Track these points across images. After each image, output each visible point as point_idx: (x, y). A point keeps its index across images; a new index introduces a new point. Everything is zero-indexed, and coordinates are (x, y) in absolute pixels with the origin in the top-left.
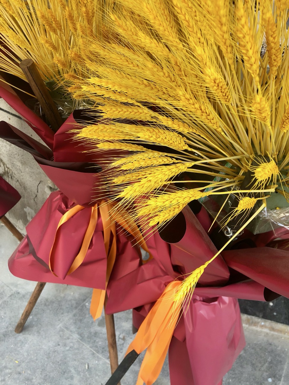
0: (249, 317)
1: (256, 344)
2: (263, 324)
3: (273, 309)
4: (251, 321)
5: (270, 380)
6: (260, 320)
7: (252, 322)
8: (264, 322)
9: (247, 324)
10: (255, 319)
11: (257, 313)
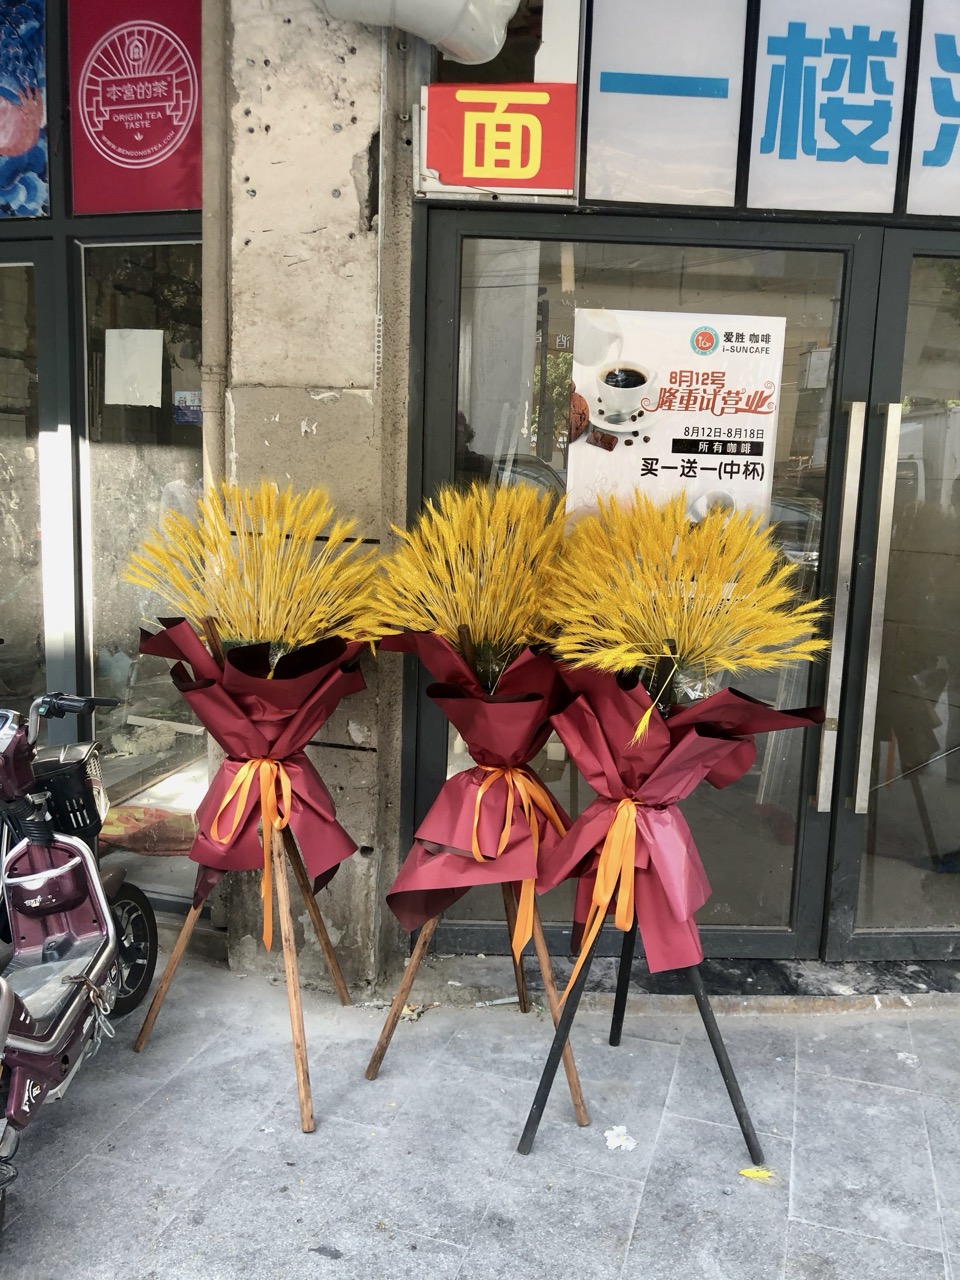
0: (722, 998)
1: (744, 1031)
2: (745, 1003)
3: (753, 985)
4: (727, 1005)
5: (779, 1059)
6: (739, 999)
7: (729, 1005)
8: (747, 1000)
9: (722, 1012)
10: (732, 999)
11: (733, 992)
